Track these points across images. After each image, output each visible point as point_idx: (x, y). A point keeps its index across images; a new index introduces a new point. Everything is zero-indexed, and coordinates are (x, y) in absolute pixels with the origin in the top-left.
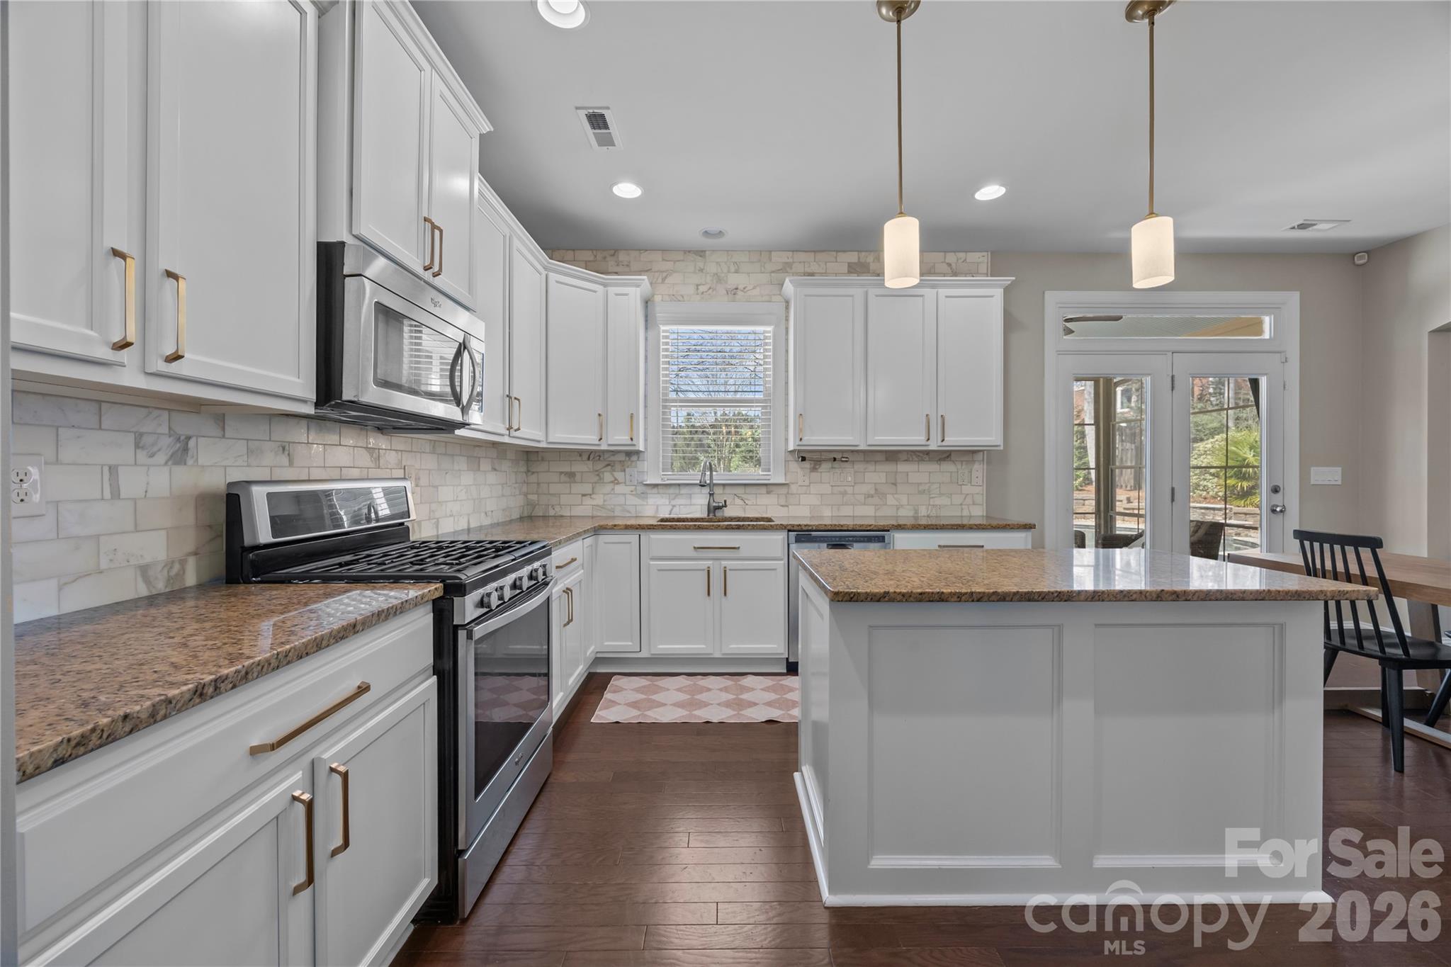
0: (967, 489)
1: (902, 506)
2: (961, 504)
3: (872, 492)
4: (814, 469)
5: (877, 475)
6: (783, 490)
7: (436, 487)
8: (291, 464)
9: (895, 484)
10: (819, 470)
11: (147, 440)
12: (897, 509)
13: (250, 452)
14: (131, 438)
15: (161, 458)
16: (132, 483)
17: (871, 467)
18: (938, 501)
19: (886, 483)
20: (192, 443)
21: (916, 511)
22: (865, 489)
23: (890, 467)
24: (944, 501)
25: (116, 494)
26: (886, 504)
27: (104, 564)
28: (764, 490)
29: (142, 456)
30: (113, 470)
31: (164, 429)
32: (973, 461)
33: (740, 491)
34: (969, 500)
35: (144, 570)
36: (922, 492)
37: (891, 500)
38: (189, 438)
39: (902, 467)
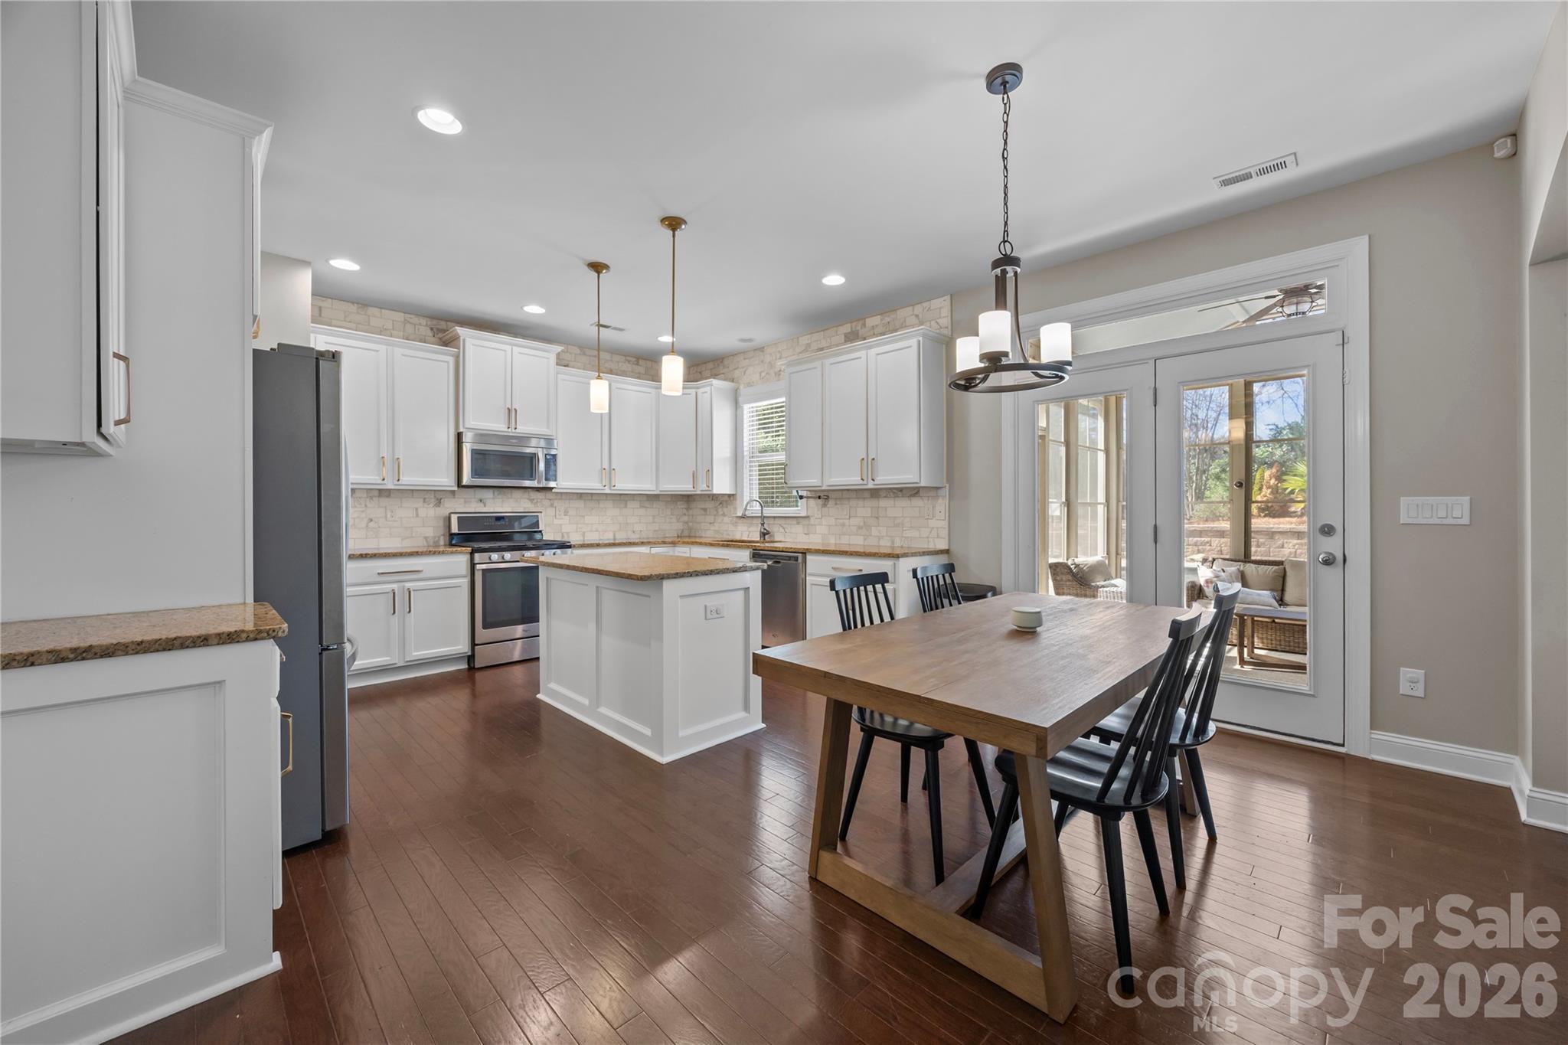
0: (932, 523)
1: (883, 536)
2: (928, 537)
3: (862, 524)
4: (824, 505)
5: (864, 509)
6: (806, 522)
7: (584, 516)
8: (485, 506)
9: (877, 518)
10: (828, 506)
11: (427, 500)
12: (879, 539)
13: (465, 502)
14: (422, 500)
15: (432, 505)
16: (422, 512)
17: (861, 503)
18: (908, 534)
19: (871, 517)
20: (442, 500)
21: (893, 542)
22: (855, 521)
23: (873, 503)
24: (914, 533)
25: (417, 516)
26: (871, 535)
27: (414, 535)
28: (794, 521)
29: (426, 505)
30: (417, 509)
31: (433, 497)
32: (937, 497)
33: (782, 521)
34: (934, 533)
35: (426, 538)
36: (897, 525)
37: (874, 532)
38: (441, 499)
39: (883, 503)
